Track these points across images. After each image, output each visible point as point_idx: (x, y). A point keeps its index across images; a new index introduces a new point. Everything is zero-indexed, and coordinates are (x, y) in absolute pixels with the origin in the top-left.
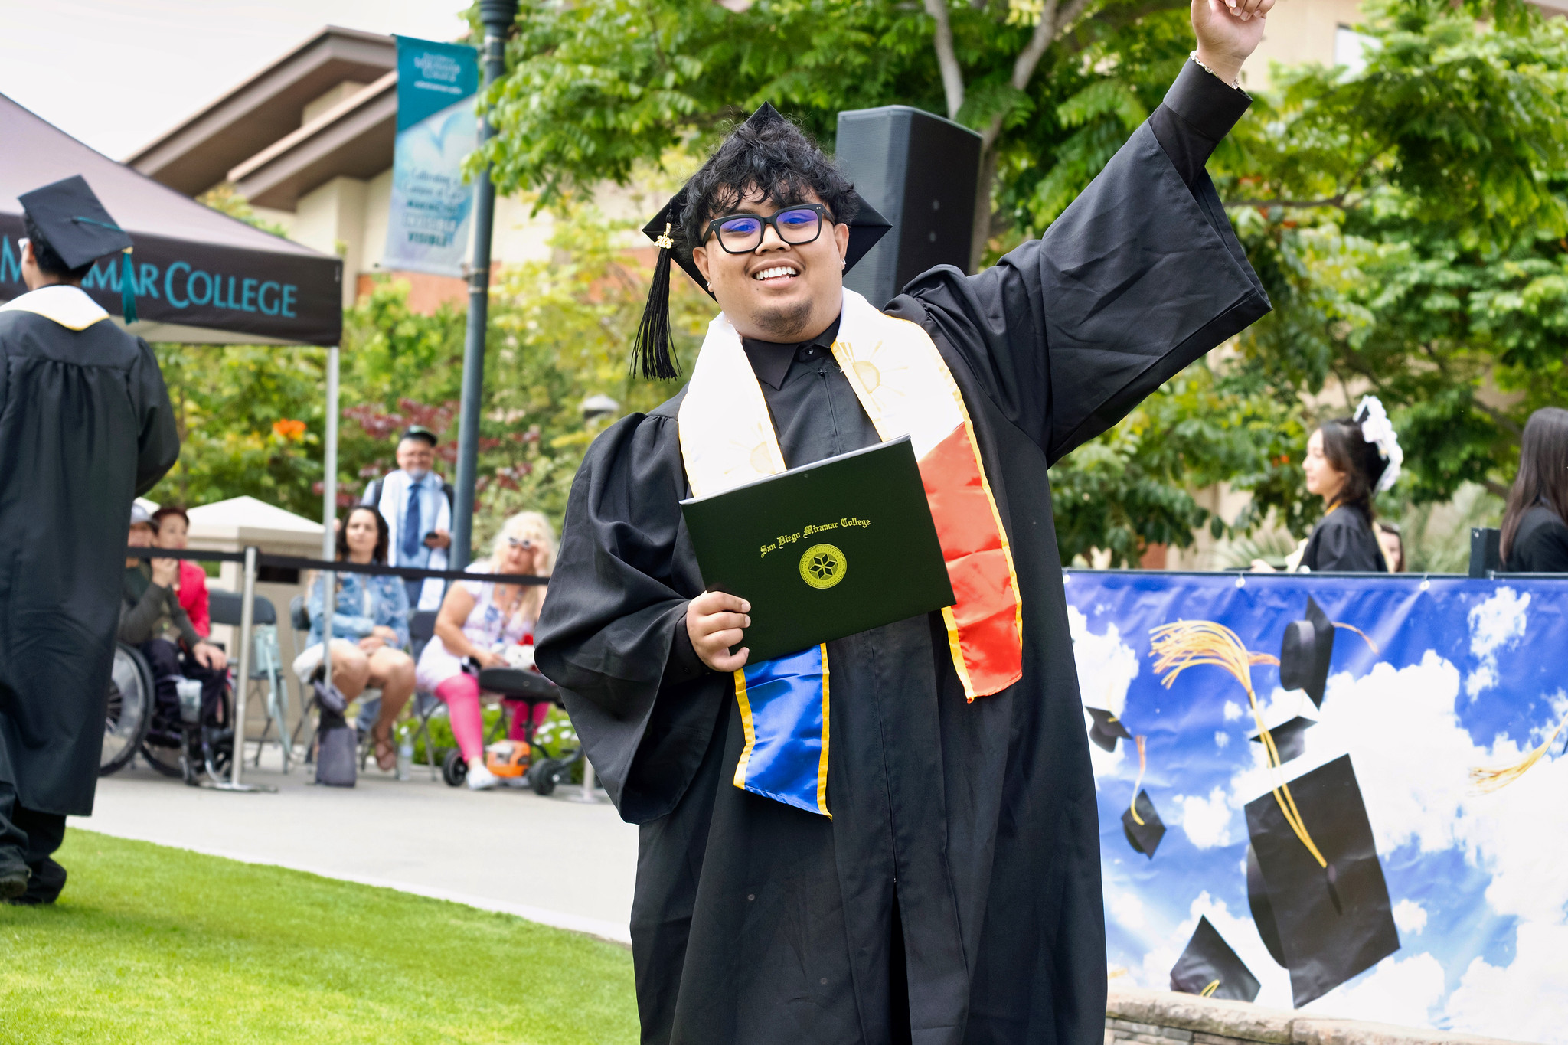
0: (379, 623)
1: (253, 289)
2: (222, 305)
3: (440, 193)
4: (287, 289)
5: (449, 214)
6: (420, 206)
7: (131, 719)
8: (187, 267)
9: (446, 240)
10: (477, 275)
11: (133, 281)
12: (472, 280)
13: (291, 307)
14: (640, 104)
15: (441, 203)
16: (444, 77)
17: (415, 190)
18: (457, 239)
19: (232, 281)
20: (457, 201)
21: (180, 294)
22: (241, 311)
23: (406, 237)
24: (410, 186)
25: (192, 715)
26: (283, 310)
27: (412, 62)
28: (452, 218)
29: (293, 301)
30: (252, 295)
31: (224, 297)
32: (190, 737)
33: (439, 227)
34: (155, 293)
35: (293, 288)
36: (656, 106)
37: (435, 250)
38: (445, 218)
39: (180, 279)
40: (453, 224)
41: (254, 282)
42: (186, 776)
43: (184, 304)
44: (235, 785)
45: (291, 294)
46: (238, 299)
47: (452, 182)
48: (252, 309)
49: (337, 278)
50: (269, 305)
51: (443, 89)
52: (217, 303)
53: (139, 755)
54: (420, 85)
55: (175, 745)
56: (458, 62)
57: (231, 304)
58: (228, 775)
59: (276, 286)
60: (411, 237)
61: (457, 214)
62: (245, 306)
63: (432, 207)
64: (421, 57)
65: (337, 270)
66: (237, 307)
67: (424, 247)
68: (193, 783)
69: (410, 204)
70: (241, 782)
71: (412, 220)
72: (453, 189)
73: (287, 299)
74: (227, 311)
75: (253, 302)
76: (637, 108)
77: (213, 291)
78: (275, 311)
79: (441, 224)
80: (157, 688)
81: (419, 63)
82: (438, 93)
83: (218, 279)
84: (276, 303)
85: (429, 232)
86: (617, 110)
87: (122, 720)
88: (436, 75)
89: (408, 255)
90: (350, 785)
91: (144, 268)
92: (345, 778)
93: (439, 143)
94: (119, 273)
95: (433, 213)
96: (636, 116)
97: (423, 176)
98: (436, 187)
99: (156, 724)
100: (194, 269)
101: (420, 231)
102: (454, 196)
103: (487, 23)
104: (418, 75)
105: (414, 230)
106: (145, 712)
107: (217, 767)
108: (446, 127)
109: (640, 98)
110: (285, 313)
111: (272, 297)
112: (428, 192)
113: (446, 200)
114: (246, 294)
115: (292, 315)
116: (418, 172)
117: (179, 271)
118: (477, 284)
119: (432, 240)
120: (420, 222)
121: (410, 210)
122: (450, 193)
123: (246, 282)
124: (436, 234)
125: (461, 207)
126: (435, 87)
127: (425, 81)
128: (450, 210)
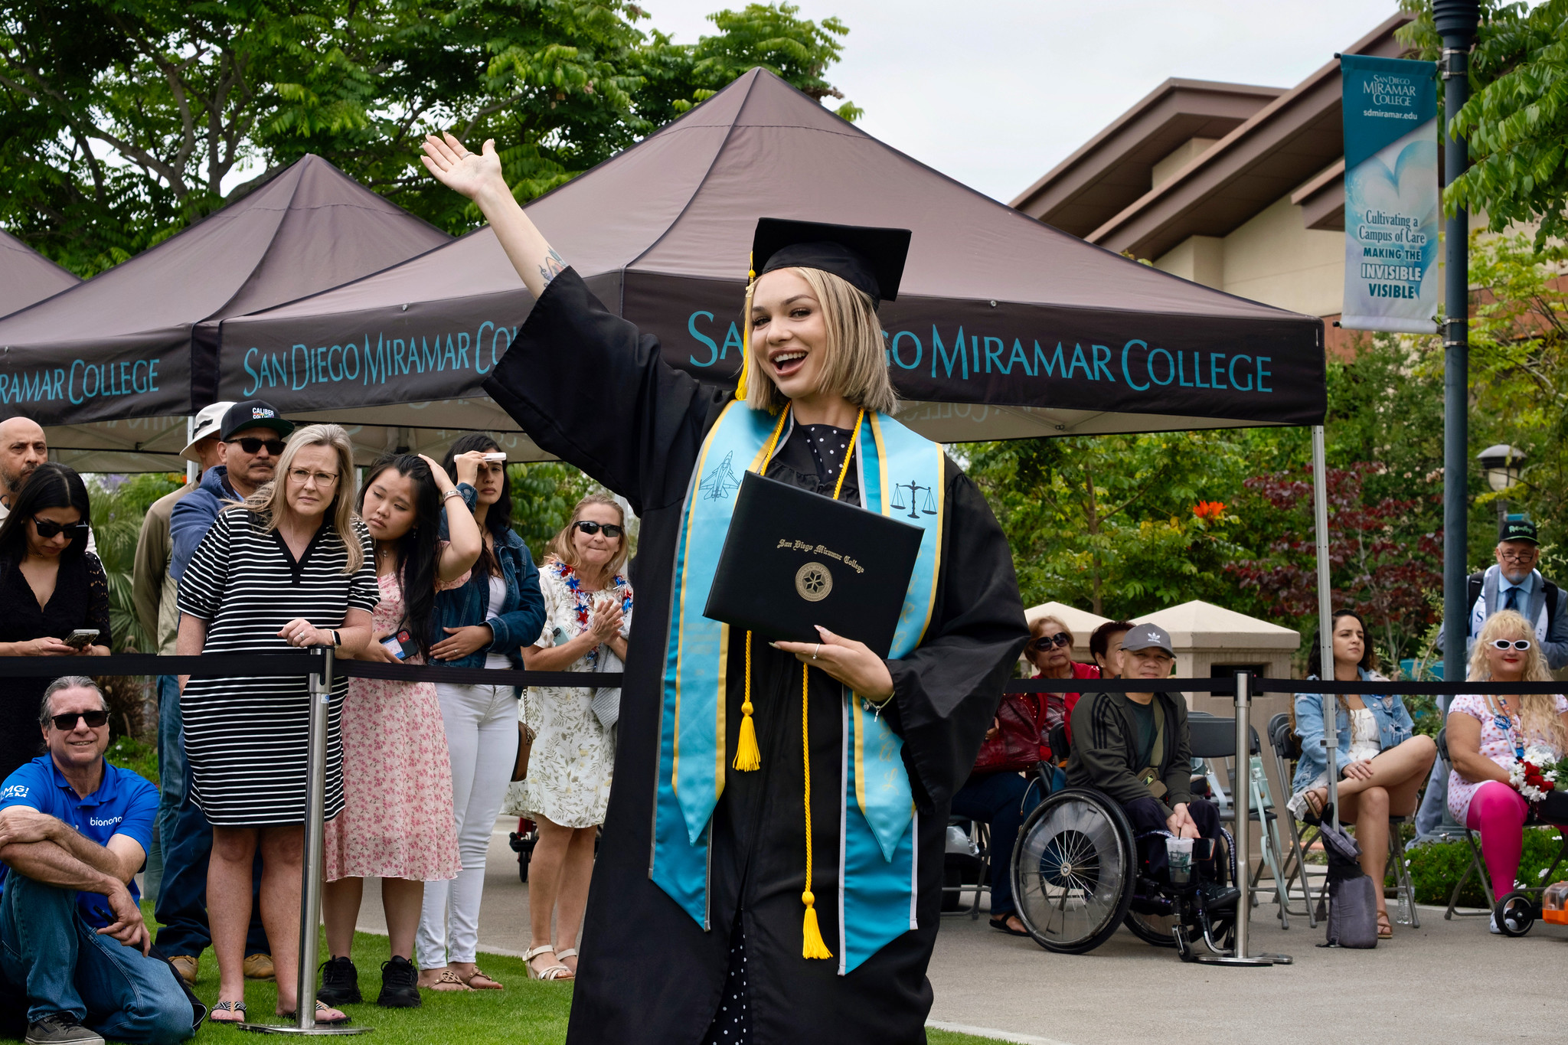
1: (1220, 363)
2: (1189, 385)
3: (1399, 237)
4: (1259, 359)
5: (1410, 260)
6: (1379, 253)
7: (1111, 883)
8: (1145, 345)
9: (1411, 292)
10: (1453, 326)
11: (1084, 364)
12: (1447, 333)
13: (1266, 381)
15: (1401, 248)
16: (1397, 101)
17: (1371, 236)
18: (1423, 288)
19: (1197, 354)
20: (1419, 245)
21: (1140, 377)
22: (1211, 390)
23: (1367, 291)
24: (1364, 232)
25: (1181, 877)
26: (1259, 385)
27: (1361, 88)
28: (1416, 265)
29: (1269, 374)
30: (1222, 370)
31: (1189, 377)
32: (1182, 903)
33: (1402, 277)
34: (1111, 379)
35: (1268, 359)
37: (1401, 303)
38: (1409, 265)
39: (1137, 358)
40: (1418, 270)
41: (1223, 356)
42: (1182, 951)
43: (1147, 386)
44: (1240, 959)
45: (1265, 366)
46: (1206, 378)
47: (1411, 224)
48: (1224, 387)
49: (1317, 344)
50: (1242, 380)
51: (1398, 116)
52: (1182, 383)
53: (1123, 926)
54: (1370, 114)
55: (1164, 911)
56: (1413, 84)
57: (1199, 384)
58: (1231, 944)
59: (1249, 359)
60: (1372, 290)
61: (1420, 260)
62: (1215, 385)
63: (1391, 254)
64: (1369, 82)
65: (1316, 333)
66: (1206, 385)
67: (1388, 299)
68: (1189, 957)
69: (1367, 252)
70: (1247, 956)
71: (1371, 271)
72: (1413, 231)
73: (1260, 373)
74: (1195, 391)
75: (1222, 378)
77: (1176, 370)
78: (1250, 388)
79: (1404, 272)
80: (1140, 844)
81: (1367, 89)
82: (1392, 121)
83: (1180, 354)
84: (1250, 377)
85: (1392, 283)
87: (1100, 885)
88: (1387, 101)
89: (1373, 312)
90: (1372, 946)
91: (1095, 348)
92: (1365, 937)
93: (1394, 180)
94: (1068, 355)
95: (1394, 260)
97: (1379, 219)
98: (1395, 230)
99: (1141, 887)
100: (1151, 348)
101: (1383, 282)
102: (1415, 239)
103: (1443, 33)
104: (1368, 102)
105: (1373, 282)
106: (1127, 873)
107: (1216, 936)
108: (1400, 159)
110: (1260, 389)
111: (1244, 371)
112: (1386, 237)
113: (1407, 245)
114: (1214, 370)
115: (1270, 390)
116: (1373, 215)
117: (1135, 348)
118: (1454, 336)
119: (1397, 292)
120: (1379, 274)
121: (1368, 259)
122: (1410, 238)
123: (1213, 356)
124: (1401, 284)
125: (1425, 251)
126: (1387, 115)
127: (1375, 108)
128: (1412, 255)
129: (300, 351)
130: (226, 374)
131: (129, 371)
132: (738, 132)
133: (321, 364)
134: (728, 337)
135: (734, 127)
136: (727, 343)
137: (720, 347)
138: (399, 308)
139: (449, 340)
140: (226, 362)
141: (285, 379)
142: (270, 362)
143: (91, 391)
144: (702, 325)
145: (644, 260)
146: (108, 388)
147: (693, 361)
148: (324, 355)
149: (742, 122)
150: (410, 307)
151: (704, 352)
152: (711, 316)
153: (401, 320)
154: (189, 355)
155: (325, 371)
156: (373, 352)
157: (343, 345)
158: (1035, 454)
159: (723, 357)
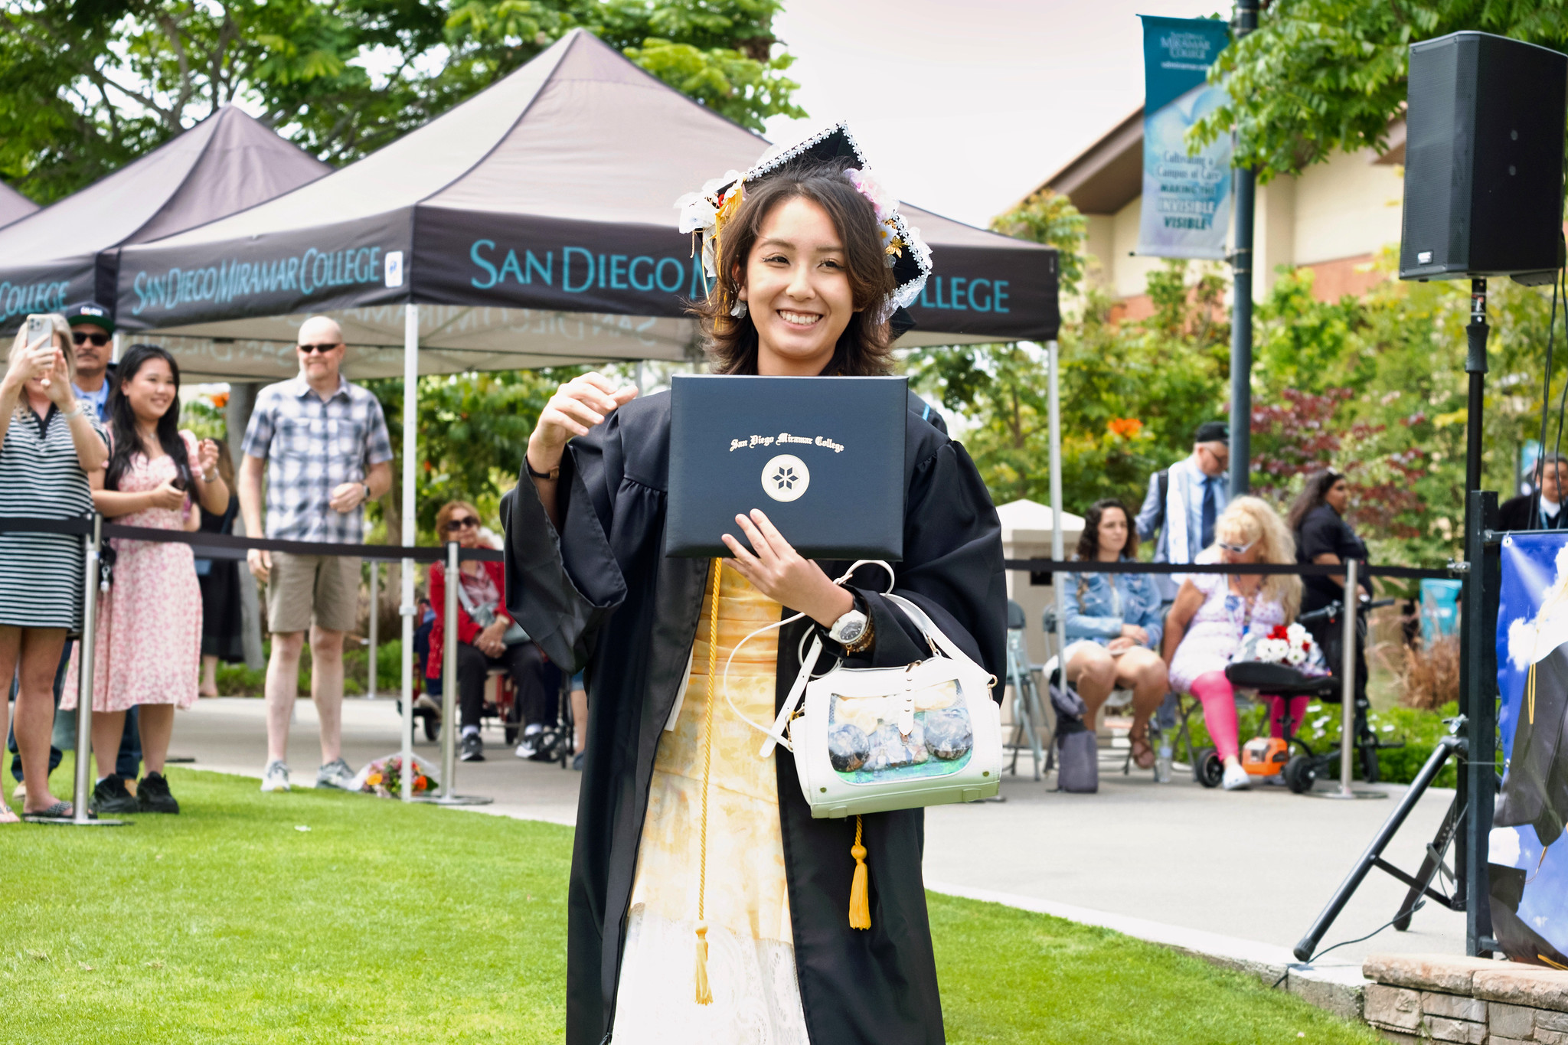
0: (1128, 620)
1: (960, 287)
2: (932, 305)
3: (1194, 175)
4: (997, 284)
5: (1205, 195)
6: (1174, 189)
9: (1205, 222)
10: (1239, 255)
12: (1235, 261)
13: (1003, 303)
14: (1373, 62)
15: (1196, 184)
16: (1193, 55)
17: (1167, 174)
18: (1216, 221)
19: (938, 280)
20: (1213, 181)
22: (952, 310)
23: (1162, 222)
24: (1161, 171)
26: (996, 305)
27: (1159, 42)
28: (1210, 199)
29: (1005, 296)
30: (962, 293)
31: (931, 298)
33: (1197, 209)
35: (1005, 283)
36: (1389, 62)
37: (1193, 232)
38: (1202, 201)
40: (1211, 204)
41: (963, 280)
45: (1003, 289)
46: (947, 298)
47: (1207, 163)
48: (963, 307)
49: (1052, 270)
50: (980, 302)
51: (1193, 66)
52: (925, 304)
54: (1167, 65)
56: (1207, 38)
57: (940, 304)
59: (987, 283)
60: (1167, 222)
61: (1213, 196)
62: (955, 305)
63: (1187, 190)
64: (1167, 36)
65: (1052, 261)
66: (947, 306)
67: (1182, 230)
69: (1164, 188)
71: (1166, 205)
72: (1208, 169)
73: (998, 295)
74: (938, 311)
75: (962, 300)
76: (1371, 66)
78: (988, 308)
79: (1198, 206)
81: (1164, 42)
82: (1188, 72)
84: (988, 299)
85: (1186, 216)
86: (1352, 70)
88: (1184, 54)
89: (1166, 242)
90: (1092, 792)
92: (1086, 783)
93: (1190, 124)
95: (1189, 196)
96: (1370, 75)
97: (1175, 159)
98: (1190, 168)
101: (1177, 215)
102: (1210, 176)
104: (1166, 55)
105: (1169, 215)
108: (1197, 105)
109: (1375, 54)
110: (998, 309)
111: (981, 294)
112: (1182, 174)
113: (1201, 181)
114: (955, 293)
115: (1006, 310)
116: (1171, 154)
118: (1239, 266)
119: (1190, 224)
120: (1175, 207)
121: (1165, 195)
122: (1206, 173)
123: (954, 281)
124: (1194, 216)
125: (1219, 187)
126: (1184, 66)
127: (1173, 60)
128: (1207, 191)
129: (175, 276)
130: (123, 294)
131: (44, 291)
132: (551, 85)
133: (189, 285)
134: (507, 263)
135: (548, 81)
136: (506, 268)
137: (499, 269)
138: (250, 239)
139: (283, 265)
140: (122, 285)
141: (162, 298)
142: (153, 285)
143: (12, 308)
144: (484, 252)
145: (440, 196)
146: (25, 307)
147: (475, 283)
148: (192, 278)
149: (557, 77)
150: (259, 237)
151: (485, 275)
152: (491, 244)
153: (250, 248)
154: (93, 279)
155: (191, 292)
156: (227, 274)
157: (207, 267)
158: (962, 376)
159: (502, 279)
